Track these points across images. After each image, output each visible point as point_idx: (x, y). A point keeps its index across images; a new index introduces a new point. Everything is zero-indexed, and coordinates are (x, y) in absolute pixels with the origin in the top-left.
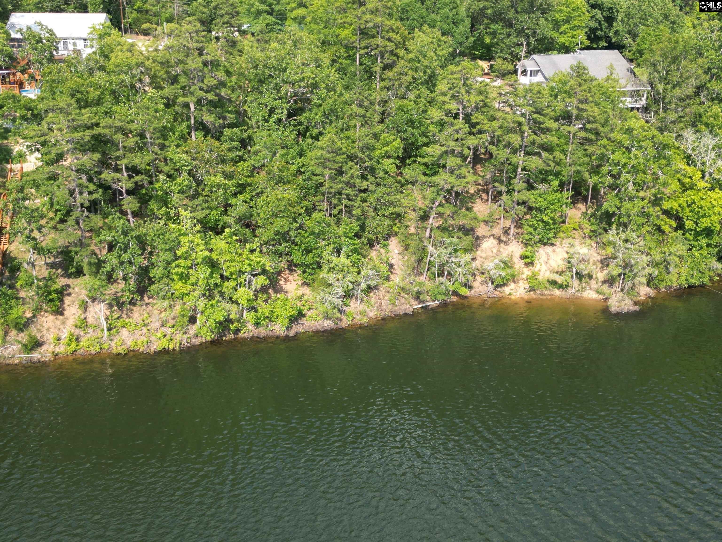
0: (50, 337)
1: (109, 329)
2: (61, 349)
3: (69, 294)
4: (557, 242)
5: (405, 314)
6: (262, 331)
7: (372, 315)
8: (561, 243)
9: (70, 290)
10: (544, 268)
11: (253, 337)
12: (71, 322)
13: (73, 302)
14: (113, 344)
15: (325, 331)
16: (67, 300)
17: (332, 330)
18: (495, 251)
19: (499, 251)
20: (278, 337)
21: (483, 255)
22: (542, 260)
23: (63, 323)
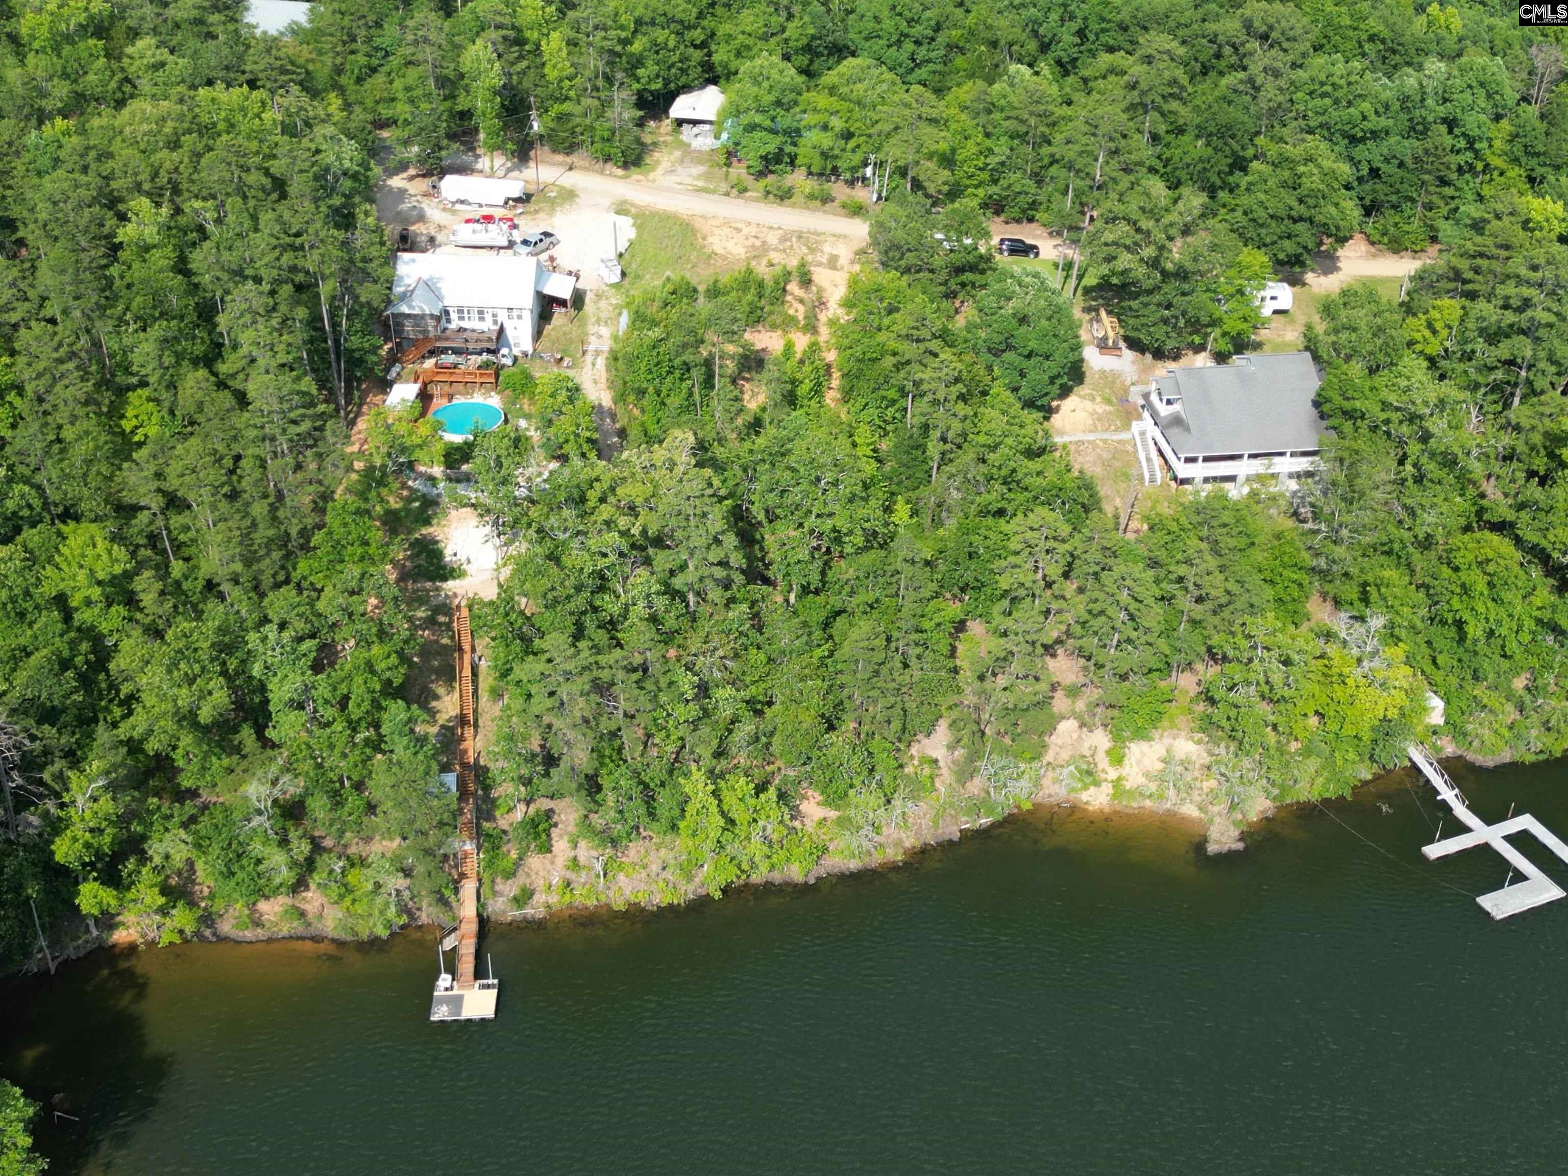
0: (540, 884)
1: (605, 875)
2: (554, 899)
3: (556, 825)
4: (1156, 734)
5: (951, 842)
6: (777, 877)
7: (908, 844)
8: (1161, 737)
9: (556, 818)
10: (1135, 769)
11: (767, 883)
12: (561, 861)
13: (561, 836)
14: (611, 894)
15: (852, 874)
16: (555, 832)
17: (859, 872)
18: (1075, 736)
19: (1079, 737)
20: (796, 885)
21: (1060, 742)
22: (1133, 761)
23: (553, 863)
